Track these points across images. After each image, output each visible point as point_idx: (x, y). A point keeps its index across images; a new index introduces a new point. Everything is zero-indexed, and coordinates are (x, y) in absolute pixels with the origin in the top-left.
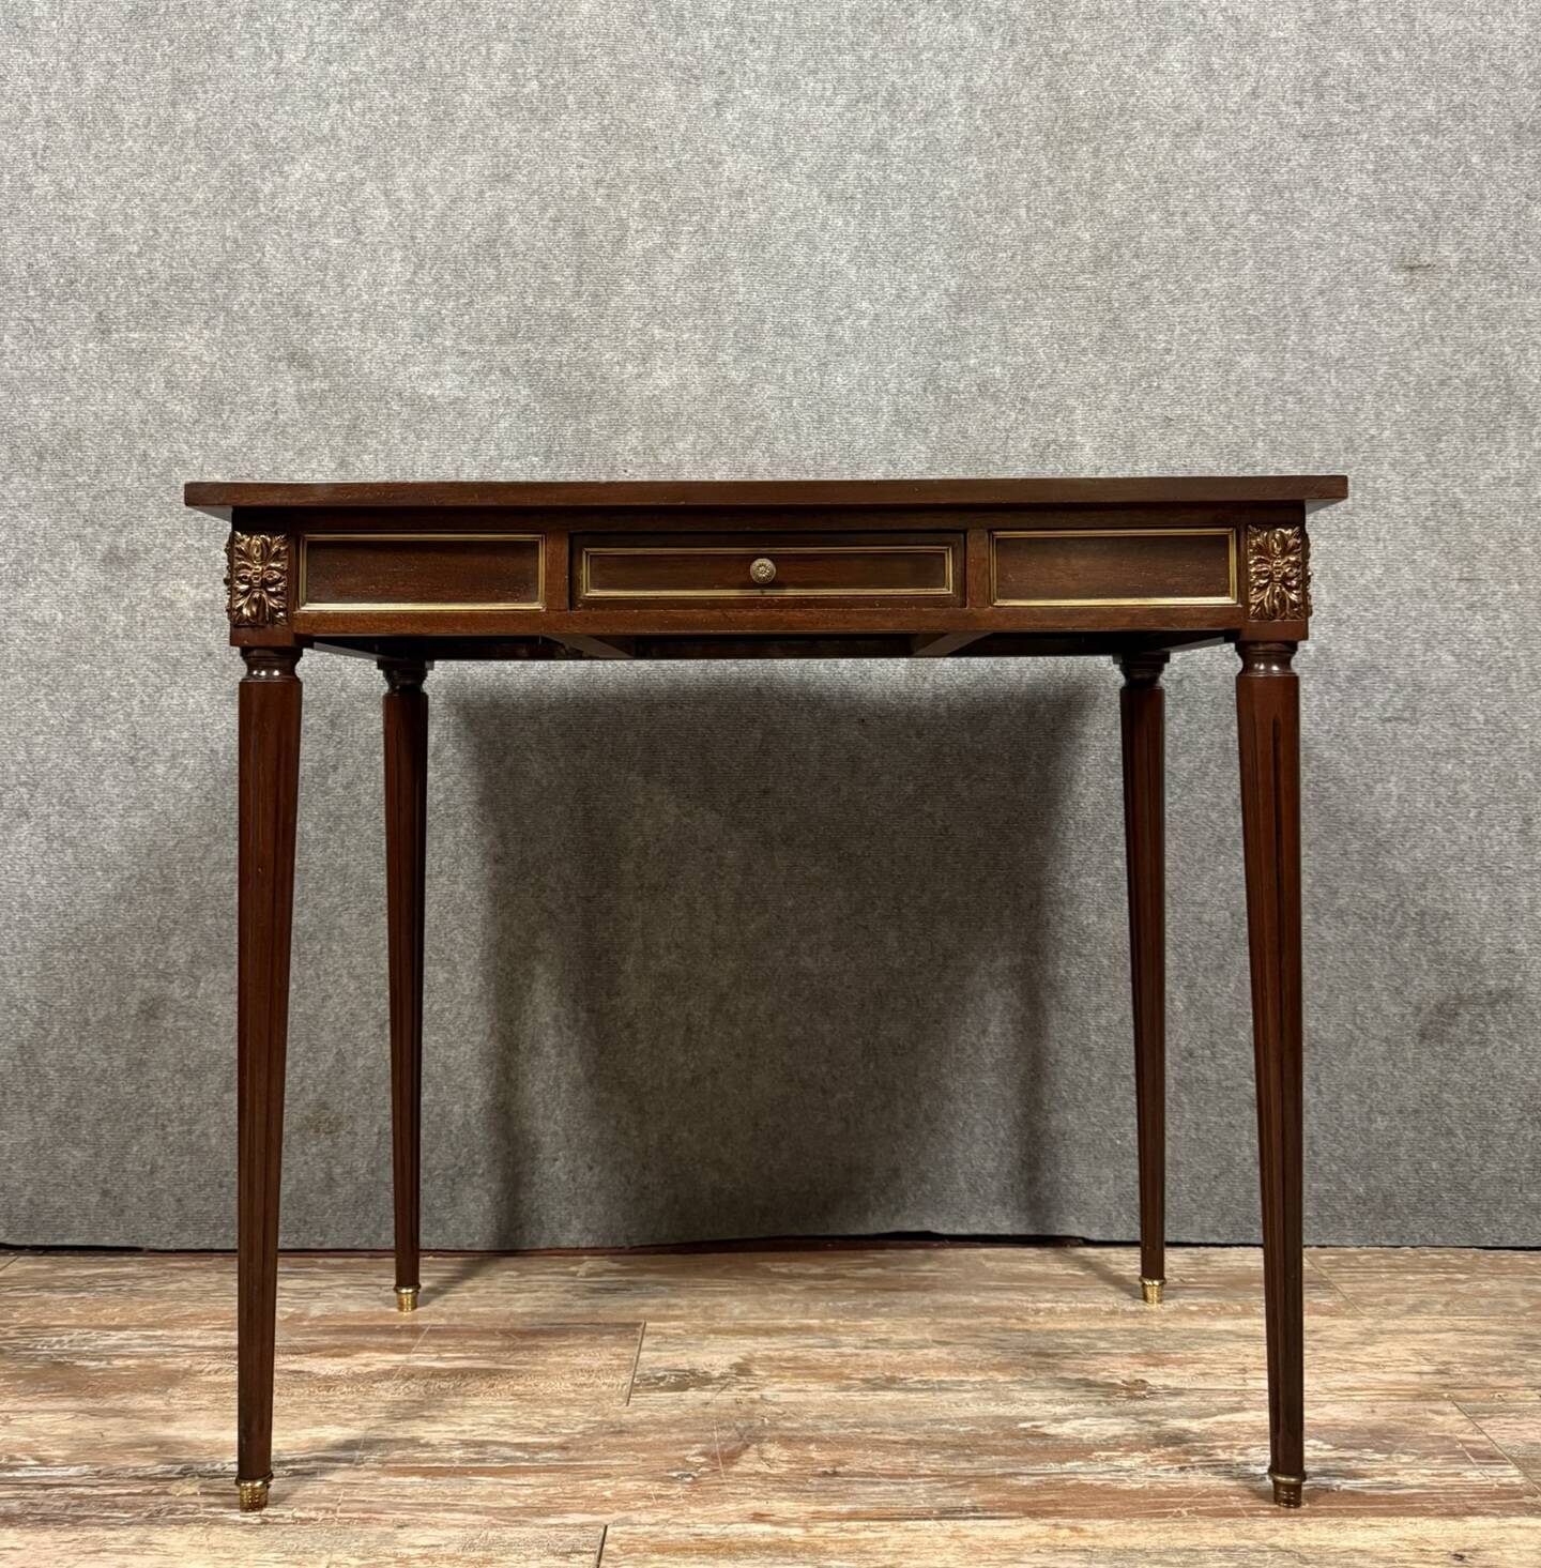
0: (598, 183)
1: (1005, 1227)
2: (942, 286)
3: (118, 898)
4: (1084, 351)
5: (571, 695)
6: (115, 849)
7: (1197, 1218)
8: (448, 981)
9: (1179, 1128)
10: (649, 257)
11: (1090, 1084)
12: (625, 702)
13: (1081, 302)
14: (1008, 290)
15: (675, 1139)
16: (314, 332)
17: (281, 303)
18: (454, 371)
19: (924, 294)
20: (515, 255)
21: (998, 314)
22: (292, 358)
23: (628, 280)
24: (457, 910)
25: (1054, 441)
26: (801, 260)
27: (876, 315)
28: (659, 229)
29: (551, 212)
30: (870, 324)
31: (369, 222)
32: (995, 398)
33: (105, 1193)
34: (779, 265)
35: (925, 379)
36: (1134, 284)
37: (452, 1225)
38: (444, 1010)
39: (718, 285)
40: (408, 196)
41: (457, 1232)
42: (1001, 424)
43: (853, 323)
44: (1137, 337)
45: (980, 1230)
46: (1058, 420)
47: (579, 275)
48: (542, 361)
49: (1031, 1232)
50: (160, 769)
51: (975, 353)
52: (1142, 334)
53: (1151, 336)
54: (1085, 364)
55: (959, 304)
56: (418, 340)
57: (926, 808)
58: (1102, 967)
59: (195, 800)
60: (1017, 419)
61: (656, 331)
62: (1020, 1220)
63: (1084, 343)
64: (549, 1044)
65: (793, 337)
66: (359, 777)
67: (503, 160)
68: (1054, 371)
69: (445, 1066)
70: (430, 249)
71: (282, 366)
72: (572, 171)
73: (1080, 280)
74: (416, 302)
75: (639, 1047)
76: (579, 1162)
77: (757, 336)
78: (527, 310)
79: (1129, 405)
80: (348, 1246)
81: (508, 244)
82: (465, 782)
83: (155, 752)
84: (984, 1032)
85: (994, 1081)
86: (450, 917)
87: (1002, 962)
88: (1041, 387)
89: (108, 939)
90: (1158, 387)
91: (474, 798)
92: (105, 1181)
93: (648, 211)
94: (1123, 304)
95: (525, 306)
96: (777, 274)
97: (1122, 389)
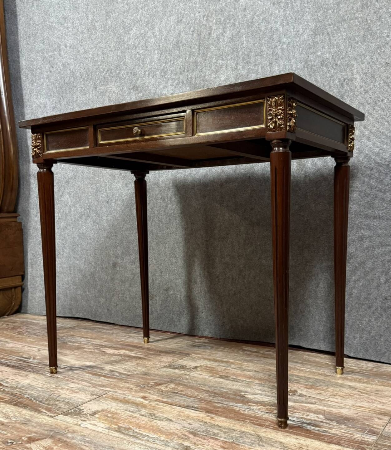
0: (204, 16)
1: (323, 348)
2: (310, 27)
3: (107, 237)
4: (357, 42)
5: (202, 181)
6: (105, 225)
7: (387, 354)
8: (175, 262)
9: (381, 323)
10: (218, 38)
11: (352, 305)
12: (215, 183)
13: (357, 23)
14: (332, 24)
15: (231, 310)
16: (138, 79)
17: (130, 72)
18: (170, 85)
19: (304, 32)
20: (183, 45)
21: (328, 34)
22: (134, 88)
23: (212, 46)
24: (177, 243)
25: (346, 78)
26: (263, 28)
27: (289, 43)
28: (221, 27)
29: (192, 29)
30: (287, 46)
31: (149, 43)
32: (326, 65)
33: (108, 310)
34: (257, 32)
35: (304, 63)
36: (376, 12)
37: (179, 327)
38: (175, 270)
39: (238, 43)
40: (157, 33)
41: (180, 329)
42: (329, 75)
43: (281, 47)
44: (376, 33)
45: (316, 348)
46: (348, 70)
47: (199, 48)
48: (191, 78)
49: (331, 351)
50: (113, 204)
51: (320, 50)
52: (378, 32)
53: (381, 31)
54: (358, 47)
55: (315, 33)
56: (161, 77)
57: (302, 214)
58: (356, 267)
59: (120, 213)
60: (334, 72)
61: (220, 62)
62: (328, 347)
63: (357, 39)
64: (198, 281)
65: (261, 56)
66: (154, 206)
67: (180, 15)
68: (347, 52)
69: (175, 284)
70: (164, 48)
71: (132, 91)
72: (197, 14)
73: (357, 15)
74: (161, 65)
75: (220, 283)
76: (208, 314)
77: (250, 58)
78: (187, 62)
79: (373, 60)
80: (156, 329)
81: (181, 42)
82: (177, 207)
83: (112, 200)
84: (318, 286)
85: (321, 302)
86: (175, 245)
87: (325, 264)
88: (342, 59)
89: (106, 247)
90: (384, 51)
91: (179, 212)
92: (108, 307)
93: (218, 22)
94: (372, 21)
95: (186, 61)
96: (256, 35)
97: (370, 54)
